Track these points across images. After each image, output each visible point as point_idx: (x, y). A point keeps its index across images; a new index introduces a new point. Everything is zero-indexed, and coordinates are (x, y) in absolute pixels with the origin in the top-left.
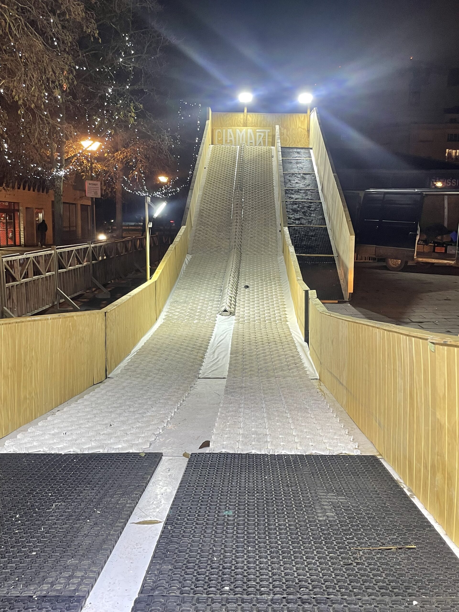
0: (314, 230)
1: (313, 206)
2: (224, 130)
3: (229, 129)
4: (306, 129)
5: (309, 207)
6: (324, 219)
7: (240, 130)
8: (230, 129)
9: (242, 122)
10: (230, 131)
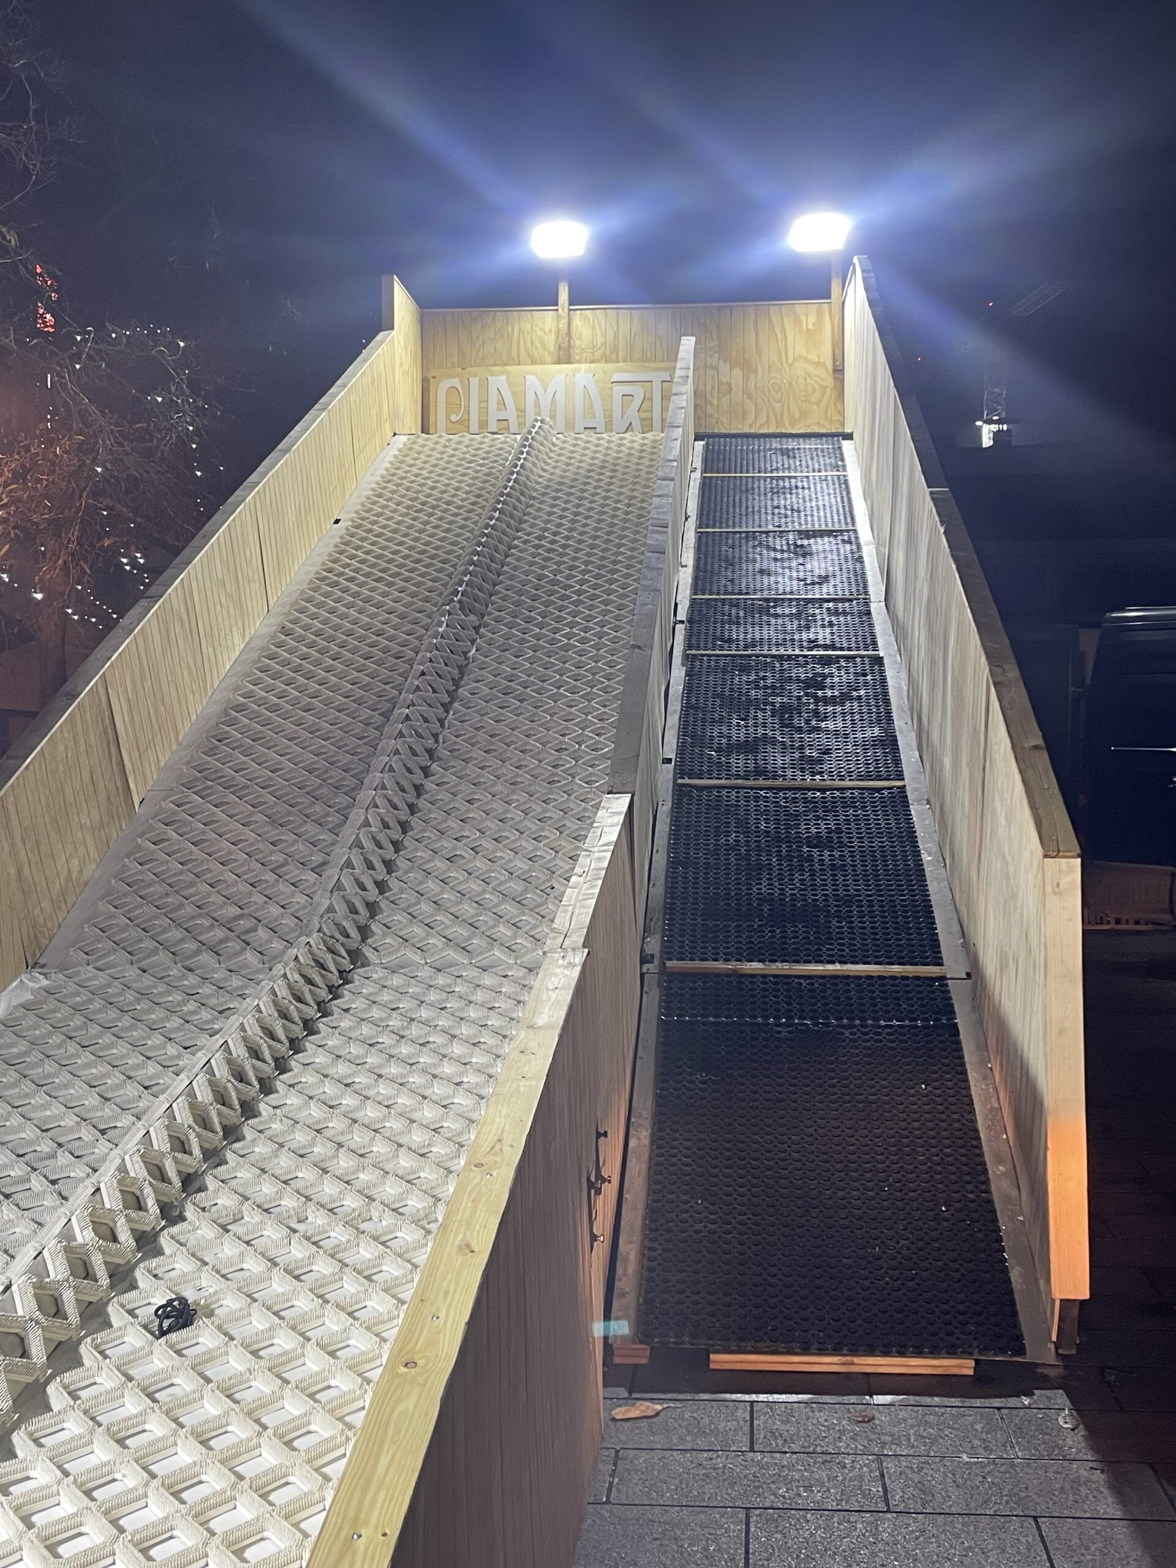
0: (829, 807)
1: (838, 677)
2: (475, 382)
3: (492, 374)
4: (830, 366)
5: (816, 683)
6: (894, 741)
7: (542, 381)
8: (501, 373)
9: (552, 349)
10: (499, 381)
